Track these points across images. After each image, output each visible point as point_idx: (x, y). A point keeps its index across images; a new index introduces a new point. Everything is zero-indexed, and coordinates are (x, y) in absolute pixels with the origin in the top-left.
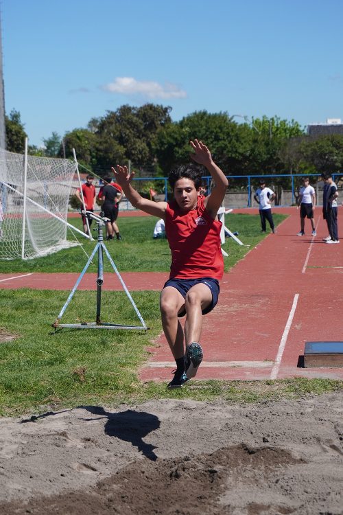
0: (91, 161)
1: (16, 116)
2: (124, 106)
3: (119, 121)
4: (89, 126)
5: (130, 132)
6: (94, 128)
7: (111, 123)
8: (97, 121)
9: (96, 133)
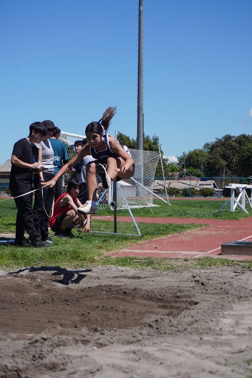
0: (204, 170)
1: (156, 140)
2: (227, 135)
3: (223, 145)
4: (204, 148)
5: (230, 152)
6: (206, 150)
7: (219, 146)
8: (209, 145)
9: (208, 152)
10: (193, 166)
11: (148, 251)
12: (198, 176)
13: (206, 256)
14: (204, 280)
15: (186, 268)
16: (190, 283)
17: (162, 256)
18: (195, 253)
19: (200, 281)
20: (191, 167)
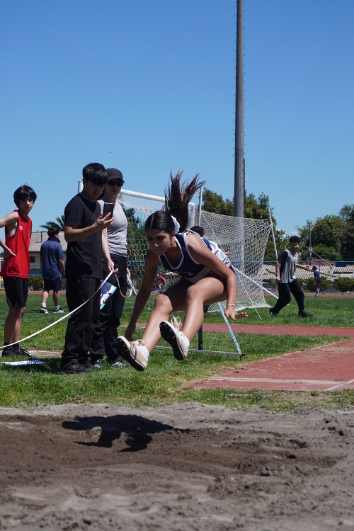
0: (342, 250)
1: (264, 201)
4: (342, 213)
6: (345, 216)
8: (350, 209)
9: (348, 220)
10: (324, 243)
11: (253, 380)
12: (332, 258)
13: (346, 388)
14: (343, 427)
15: (315, 408)
16: (320, 431)
17: (276, 388)
18: (328, 382)
19: (338, 429)
20: (321, 244)
